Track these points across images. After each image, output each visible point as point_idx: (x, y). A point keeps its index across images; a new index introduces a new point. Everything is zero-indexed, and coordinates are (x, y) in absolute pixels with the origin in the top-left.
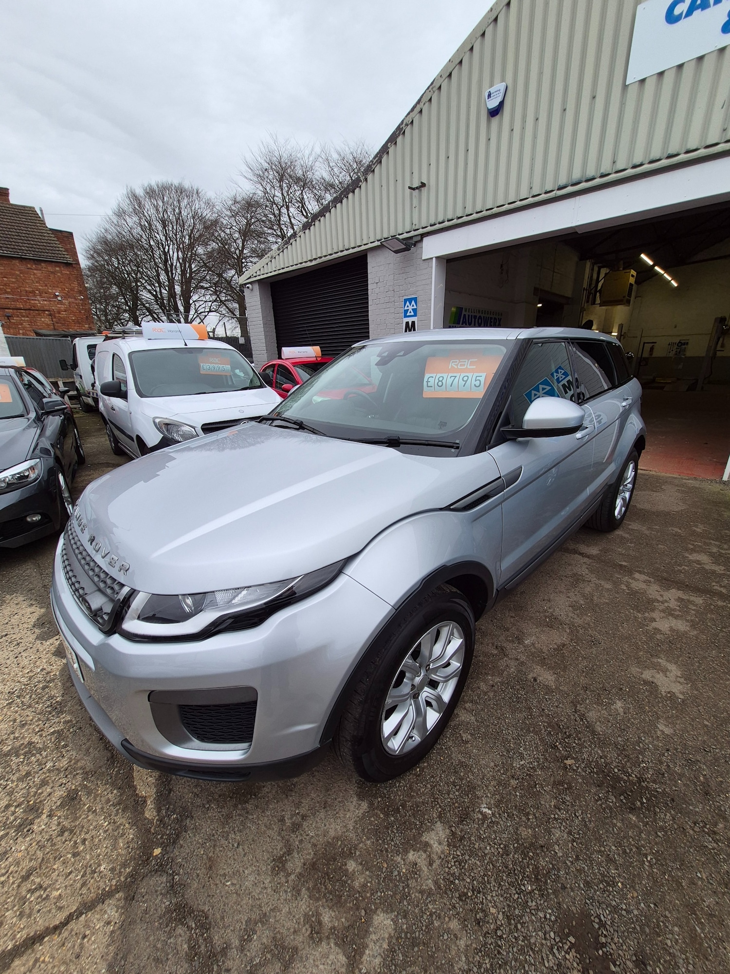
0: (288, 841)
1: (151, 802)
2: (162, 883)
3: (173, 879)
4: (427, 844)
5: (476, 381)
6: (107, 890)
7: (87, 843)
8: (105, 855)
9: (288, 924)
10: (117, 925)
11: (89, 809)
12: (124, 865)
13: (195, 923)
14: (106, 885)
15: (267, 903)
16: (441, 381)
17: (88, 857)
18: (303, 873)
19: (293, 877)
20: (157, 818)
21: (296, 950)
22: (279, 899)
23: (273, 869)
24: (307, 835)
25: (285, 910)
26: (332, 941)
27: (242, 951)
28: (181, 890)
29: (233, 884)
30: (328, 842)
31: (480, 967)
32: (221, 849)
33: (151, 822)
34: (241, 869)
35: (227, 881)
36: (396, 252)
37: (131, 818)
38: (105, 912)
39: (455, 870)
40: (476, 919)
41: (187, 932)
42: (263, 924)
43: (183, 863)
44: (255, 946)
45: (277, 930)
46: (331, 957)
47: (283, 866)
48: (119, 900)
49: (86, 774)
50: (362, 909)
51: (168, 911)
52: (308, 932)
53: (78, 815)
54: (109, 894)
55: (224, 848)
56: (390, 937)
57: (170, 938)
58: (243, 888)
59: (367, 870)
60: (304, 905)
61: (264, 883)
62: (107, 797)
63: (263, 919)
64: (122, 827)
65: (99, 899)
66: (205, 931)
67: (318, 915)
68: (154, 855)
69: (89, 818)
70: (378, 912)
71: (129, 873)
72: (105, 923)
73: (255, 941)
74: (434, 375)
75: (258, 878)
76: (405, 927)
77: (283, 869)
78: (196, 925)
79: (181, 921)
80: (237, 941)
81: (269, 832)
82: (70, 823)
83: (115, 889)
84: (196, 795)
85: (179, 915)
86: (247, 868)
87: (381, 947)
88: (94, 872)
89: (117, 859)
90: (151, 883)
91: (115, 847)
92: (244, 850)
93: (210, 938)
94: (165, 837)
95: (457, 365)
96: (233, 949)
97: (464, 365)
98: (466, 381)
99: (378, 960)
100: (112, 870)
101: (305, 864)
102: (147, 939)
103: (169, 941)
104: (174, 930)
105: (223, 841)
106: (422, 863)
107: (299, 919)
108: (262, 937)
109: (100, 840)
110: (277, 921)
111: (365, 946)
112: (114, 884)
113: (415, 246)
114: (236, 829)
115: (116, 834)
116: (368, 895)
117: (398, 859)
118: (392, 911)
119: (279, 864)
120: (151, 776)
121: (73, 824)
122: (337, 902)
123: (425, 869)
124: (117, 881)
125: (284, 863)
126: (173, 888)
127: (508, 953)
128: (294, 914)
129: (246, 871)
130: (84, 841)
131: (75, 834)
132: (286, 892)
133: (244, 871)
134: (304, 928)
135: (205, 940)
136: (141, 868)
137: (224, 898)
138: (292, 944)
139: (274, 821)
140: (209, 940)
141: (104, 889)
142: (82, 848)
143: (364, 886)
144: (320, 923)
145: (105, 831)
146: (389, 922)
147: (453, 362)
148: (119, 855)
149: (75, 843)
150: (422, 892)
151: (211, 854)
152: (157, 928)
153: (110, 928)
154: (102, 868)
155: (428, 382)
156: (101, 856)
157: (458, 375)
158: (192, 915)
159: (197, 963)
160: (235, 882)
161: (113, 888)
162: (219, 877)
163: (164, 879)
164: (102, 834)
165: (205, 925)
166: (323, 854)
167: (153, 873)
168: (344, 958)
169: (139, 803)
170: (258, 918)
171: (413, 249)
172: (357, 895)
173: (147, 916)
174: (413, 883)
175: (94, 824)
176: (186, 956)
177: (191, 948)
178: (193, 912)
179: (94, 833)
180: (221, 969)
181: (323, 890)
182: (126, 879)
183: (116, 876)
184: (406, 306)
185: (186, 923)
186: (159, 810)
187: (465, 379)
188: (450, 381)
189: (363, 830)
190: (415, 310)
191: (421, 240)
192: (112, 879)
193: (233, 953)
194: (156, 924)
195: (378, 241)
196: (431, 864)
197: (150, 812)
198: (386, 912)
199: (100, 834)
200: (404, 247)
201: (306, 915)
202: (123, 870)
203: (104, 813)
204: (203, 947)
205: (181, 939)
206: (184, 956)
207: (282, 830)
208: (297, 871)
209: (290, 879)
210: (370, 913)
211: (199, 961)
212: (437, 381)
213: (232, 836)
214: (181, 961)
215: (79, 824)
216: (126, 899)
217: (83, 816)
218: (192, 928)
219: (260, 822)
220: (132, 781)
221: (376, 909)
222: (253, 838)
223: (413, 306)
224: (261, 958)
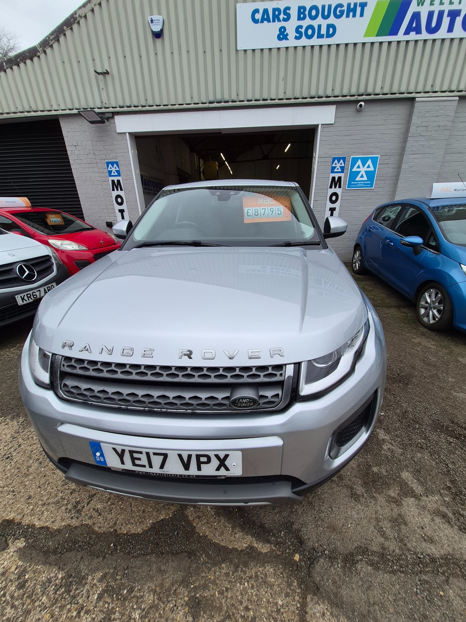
0: (346, 485)
1: (257, 543)
2: (323, 563)
3: (326, 555)
4: (383, 440)
5: (278, 211)
6: (299, 606)
7: (250, 607)
8: (272, 596)
9: (387, 511)
10: (329, 608)
11: (221, 593)
12: (289, 585)
13: (360, 556)
14: (295, 604)
15: (371, 514)
16: (257, 212)
17: (263, 611)
18: (366, 489)
19: (365, 494)
20: (272, 545)
21: (400, 515)
22: (372, 507)
23: (355, 500)
24: (348, 476)
25: (379, 508)
26: (403, 498)
27: (388, 539)
28: (335, 554)
29: (351, 523)
30: (358, 470)
31: (437, 459)
32: (327, 518)
33: (272, 551)
34: (346, 515)
35: (348, 525)
36: (92, 122)
37: (257, 564)
38: (315, 614)
39: (399, 439)
40: (420, 448)
41: (362, 563)
42: (380, 521)
43: (320, 544)
44: (388, 532)
45: (386, 517)
46: (410, 503)
47: (357, 495)
48: (312, 600)
49: (185, 582)
50: (396, 479)
51: (344, 567)
52: (395, 505)
53: (218, 605)
54: (304, 605)
55: (327, 516)
56: (413, 477)
57: (360, 575)
58: (357, 520)
59: (381, 465)
60: (381, 499)
61: (360, 509)
62: (222, 574)
63: (378, 520)
64: (259, 573)
65: (303, 615)
66: (367, 553)
67: (389, 496)
68: (298, 560)
69: (229, 596)
70: (401, 474)
71: (297, 584)
72: (322, 617)
73: (386, 530)
74: (251, 208)
75: (356, 510)
76: (412, 470)
77: (358, 496)
78: (361, 556)
79: (354, 563)
80: (382, 539)
81: (335, 490)
82: (219, 615)
83: (303, 599)
84: (280, 512)
85: (350, 562)
86: (347, 512)
87: (415, 483)
88: (278, 611)
89: (281, 588)
90: (318, 570)
91: (272, 586)
92: (336, 507)
93: (372, 551)
94: (291, 547)
95: (263, 202)
96: (384, 543)
97: (268, 202)
98: (273, 211)
99: (419, 487)
100: (287, 595)
101: (362, 486)
102: (353, 589)
103: (361, 576)
104: (357, 570)
105: (322, 515)
106: (390, 446)
107: (386, 505)
108: (386, 526)
109: (256, 595)
110: (382, 514)
111: (412, 488)
112: (298, 598)
113: (108, 121)
114: (321, 504)
115: (260, 580)
116: (392, 472)
117: (383, 452)
118: (403, 469)
119: (355, 496)
120: (236, 534)
121: (223, 613)
122: (388, 485)
123: (392, 447)
124: (298, 595)
125: (355, 494)
126: (332, 558)
127: (435, 448)
128: (383, 506)
129: (349, 513)
130: (247, 609)
131: (234, 614)
132: (370, 502)
133: (347, 514)
134: (392, 505)
135: (372, 555)
136: (300, 574)
137: (356, 532)
138: (396, 515)
139: (330, 484)
140: (373, 553)
141: (297, 608)
142: (252, 613)
143: (387, 471)
144: (394, 498)
145: (252, 587)
146: (407, 474)
147: (260, 200)
148: (279, 586)
149: (242, 617)
150: (401, 455)
151: (326, 525)
152: (350, 579)
153: (328, 615)
154: (280, 603)
155: (247, 213)
156: (270, 600)
157: (266, 208)
158: (355, 555)
159: (381, 566)
160: (351, 522)
161: (301, 600)
162: (342, 529)
163: (322, 560)
164: (253, 591)
165: (364, 551)
166: (362, 476)
167: (312, 566)
168: (413, 499)
169: (251, 553)
170: (376, 522)
171: (107, 123)
172: (390, 476)
173: (338, 583)
174: (396, 455)
175: (238, 594)
176: (374, 570)
177: (372, 565)
178: (353, 553)
179: (246, 597)
180: (391, 554)
181: (379, 487)
182: (301, 588)
183: (294, 594)
184: (109, 167)
185: (357, 560)
186: (269, 542)
187: (272, 210)
188: (262, 212)
189: (362, 454)
190: (118, 172)
191: (113, 117)
192: (294, 599)
193: (387, 544)
194: (347, 579)
195: (76, 109)
196: (392, 445)
197: (264, 548)
198: (402, 472)
199: (251, 593)
200: (100, 119)
201: (387, 501)
202: (292, 588)
203: (235, 582)
204: (375, 559)
205: (364, 568)
206: (374, 571)
207: (338, 484)
208: (363, 491)
209: (365, 497)
210: (399, 477)
211: (381, 564)
212: (254, 212)
213: (323, 508)
214: (376, 574)
215: (228, 607)
216: (315, 594)
217: (223, 601)
218: (362, 559)
219: (326, 490)
220: (227, 549)
221: (399, 474)
222: (332, 499)
223: (116, 168)
224: (396, 532)
